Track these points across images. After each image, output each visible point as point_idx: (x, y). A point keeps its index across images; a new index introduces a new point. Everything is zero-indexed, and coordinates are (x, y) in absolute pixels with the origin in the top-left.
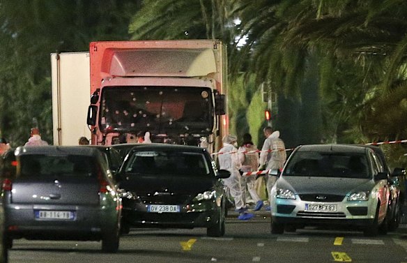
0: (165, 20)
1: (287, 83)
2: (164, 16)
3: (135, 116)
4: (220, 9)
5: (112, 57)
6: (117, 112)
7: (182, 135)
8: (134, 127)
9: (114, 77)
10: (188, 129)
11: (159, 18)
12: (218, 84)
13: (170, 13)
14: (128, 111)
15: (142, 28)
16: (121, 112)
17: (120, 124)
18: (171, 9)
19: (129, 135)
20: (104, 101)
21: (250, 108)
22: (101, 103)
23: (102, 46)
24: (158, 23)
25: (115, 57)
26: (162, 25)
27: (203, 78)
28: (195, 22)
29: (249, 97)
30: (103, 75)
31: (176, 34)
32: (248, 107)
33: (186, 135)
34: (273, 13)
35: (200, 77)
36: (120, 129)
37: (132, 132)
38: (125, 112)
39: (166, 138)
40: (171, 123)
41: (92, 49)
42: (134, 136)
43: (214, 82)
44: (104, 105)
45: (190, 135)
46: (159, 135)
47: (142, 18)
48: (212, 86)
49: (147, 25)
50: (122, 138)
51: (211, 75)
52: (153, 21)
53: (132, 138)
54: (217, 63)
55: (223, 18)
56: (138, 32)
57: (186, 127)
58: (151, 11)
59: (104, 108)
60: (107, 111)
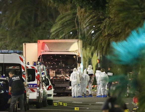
0: (63, 27)
1: (104, 50)
2: (63, 26)
3: (52, 64)
4: (82, 25)
5: (45, 45)
6: (46, 63)
7: (67, 70)
8: (52, 67)
9: (45, 51)
10: (69, 68)
11: (61, 27)
12: (79, 53)
13: (65, 25)
14: (50, 62)
15: (55, 31)
16: (48, 62)
17: (47, 66)
18: (65, 24)
19: (50, 70)
20: (42, 59)
21: (93, 58)
22: (41, 60)
23: (42, 41)
24: (61, 29)
25: (46, 45)
26: (62, 29)
27: (74, 52)
28: (74, 29)
29: (92, 55)
30: (42, 51)
31: (67, 33)
32: (92, 58)
33: (69, 70)
34: (99, 27)
35: (73, 51)
36: (47, 68)
37: (51, 69)
38: (49, 63)
39: (62, 71)
40: (64, 66)
41: (38, 42)
42: (52, 70)
43: (78, 53)
44: (42, 60)
45: (70, 70)
46: (60, 70)
47: (55, 27)
48: (77, 54)
49: (57, 30)
50: (48, 71)
51: (77, 50)
52: (59, 28)
53: (51, 71)
54: (79, 46)
55: (83, 27)
56: (54, 32)
57: (69, 67)
58: (58, 25)
59: (42, 61)
60: (43, 62)
